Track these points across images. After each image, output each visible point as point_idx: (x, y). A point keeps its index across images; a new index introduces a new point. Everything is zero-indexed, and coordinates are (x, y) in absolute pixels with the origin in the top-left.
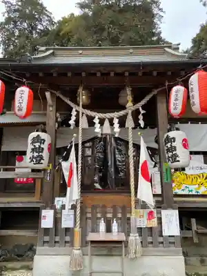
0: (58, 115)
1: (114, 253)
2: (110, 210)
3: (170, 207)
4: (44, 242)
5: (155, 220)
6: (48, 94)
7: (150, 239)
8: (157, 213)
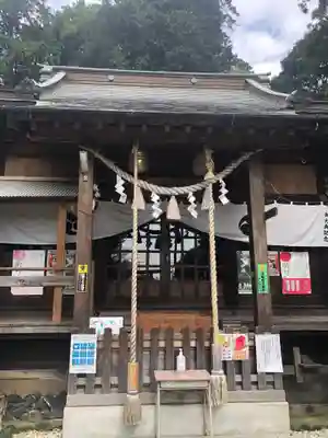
0: (96, 187)
1: (185, 401)
2: (177, 335)
3: (268, 329)
4: (79, 387)
5: (247, 350)
6: (83, 156)
7: (238, 378)
8: (250, 339)
